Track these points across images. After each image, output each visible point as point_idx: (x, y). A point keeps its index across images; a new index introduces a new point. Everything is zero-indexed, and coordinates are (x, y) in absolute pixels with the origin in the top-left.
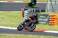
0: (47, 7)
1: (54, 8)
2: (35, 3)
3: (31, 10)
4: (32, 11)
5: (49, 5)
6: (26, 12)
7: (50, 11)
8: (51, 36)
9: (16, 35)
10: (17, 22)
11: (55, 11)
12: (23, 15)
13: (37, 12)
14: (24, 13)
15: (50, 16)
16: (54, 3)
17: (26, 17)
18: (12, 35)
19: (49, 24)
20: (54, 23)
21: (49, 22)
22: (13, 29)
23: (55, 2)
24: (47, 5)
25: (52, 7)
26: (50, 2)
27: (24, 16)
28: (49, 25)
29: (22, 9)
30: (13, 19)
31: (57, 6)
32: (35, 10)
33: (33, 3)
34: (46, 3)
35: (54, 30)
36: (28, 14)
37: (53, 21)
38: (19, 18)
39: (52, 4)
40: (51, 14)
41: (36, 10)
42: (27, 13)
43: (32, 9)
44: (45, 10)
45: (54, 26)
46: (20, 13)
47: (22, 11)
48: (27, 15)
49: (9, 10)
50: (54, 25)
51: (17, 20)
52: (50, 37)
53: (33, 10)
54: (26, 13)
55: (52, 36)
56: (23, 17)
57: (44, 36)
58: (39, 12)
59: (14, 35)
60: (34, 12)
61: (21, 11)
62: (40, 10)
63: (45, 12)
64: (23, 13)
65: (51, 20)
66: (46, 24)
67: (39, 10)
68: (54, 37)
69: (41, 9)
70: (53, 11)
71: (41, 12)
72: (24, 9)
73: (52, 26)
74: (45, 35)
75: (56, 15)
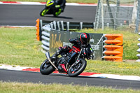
0: (98, 17)
1: (115, 18)
2: (62, 5)
3: (60, 23)
4: (61, 26)
5: (102, 10)
6: (47, 27)
7: (105, 25)
8: (108, 86)
9: (23, 84)
10: (25, 52)
11: (116, 26)
12: (40, 34)
13: (74, 28)
14: (44, 30)
15: (104, 39)
16: (115, 5)
17: (47, 41)
18: (14, 84)
19: (104, 57)
20: (114, 55)
21: (104, 52)
22: (15, 69)
23: (118, 4)
24: (99, 11)
25: (111, 15)
26: (106, 5)
27: (43, 37)
28: (103, 59)
29: (38, 20)
30: (16, 46)
31: (121, 14)
32: (68, 23)
33: (59, 6)
34: (96, 5)
35: (116, 73)
36: (51, 32)
37: (113, 49)
38: (31, 43)
39: (109, 8)
40: (107, 32)
41: (70, 23)
42: (49, 29)
43: (62, 22)
44: (92, 24)
45: (115, 61)
46: (32, 30)
47: (38, 25)
48: (51, 35)
49: (5, 24)
50: (116, 59)
51: (26, 48)
52: (106, 88)
53: (65, 23)
54: (48, 32)
55: (110, 88)
56: (41, 39)
57: (91, 87)
58: (79, 28)
59: (19, 84)
60: (65, 27)
61: (34, 25)
62: (81, 23)
63: (92, 28)
64: (41, 31)
65: (108, 49)
66: (95, 59)
67: (79, 24)
68: (114, 89)
69: (85, 22)
70: (113, 25)
71: (83, 28)
72: (43, 22)
73: (109, 62)
74: (93, 85)
75: (119, 35)
